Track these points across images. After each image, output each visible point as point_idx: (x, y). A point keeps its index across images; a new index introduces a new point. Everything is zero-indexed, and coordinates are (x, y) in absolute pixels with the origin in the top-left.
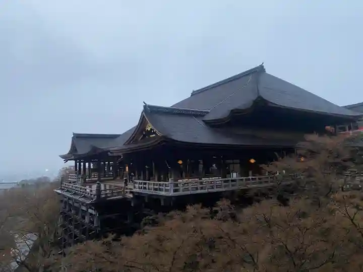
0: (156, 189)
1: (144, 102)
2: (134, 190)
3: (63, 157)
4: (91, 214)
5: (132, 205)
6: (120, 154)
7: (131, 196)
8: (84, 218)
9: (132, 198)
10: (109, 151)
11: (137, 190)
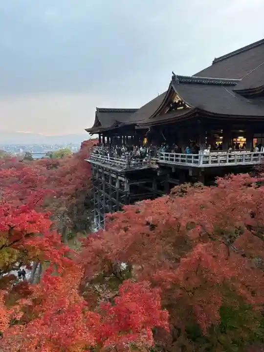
0: (183, 161)
1: (173, 72)
2: (161, 161)
3: (88, 130)
4: (121, 181)
5: (158, 174)
6: (148, 127)
7: (157, 166)
8: (114, 184)
9: (158, 169)
10: (135, 125)
11: (163, 161)
